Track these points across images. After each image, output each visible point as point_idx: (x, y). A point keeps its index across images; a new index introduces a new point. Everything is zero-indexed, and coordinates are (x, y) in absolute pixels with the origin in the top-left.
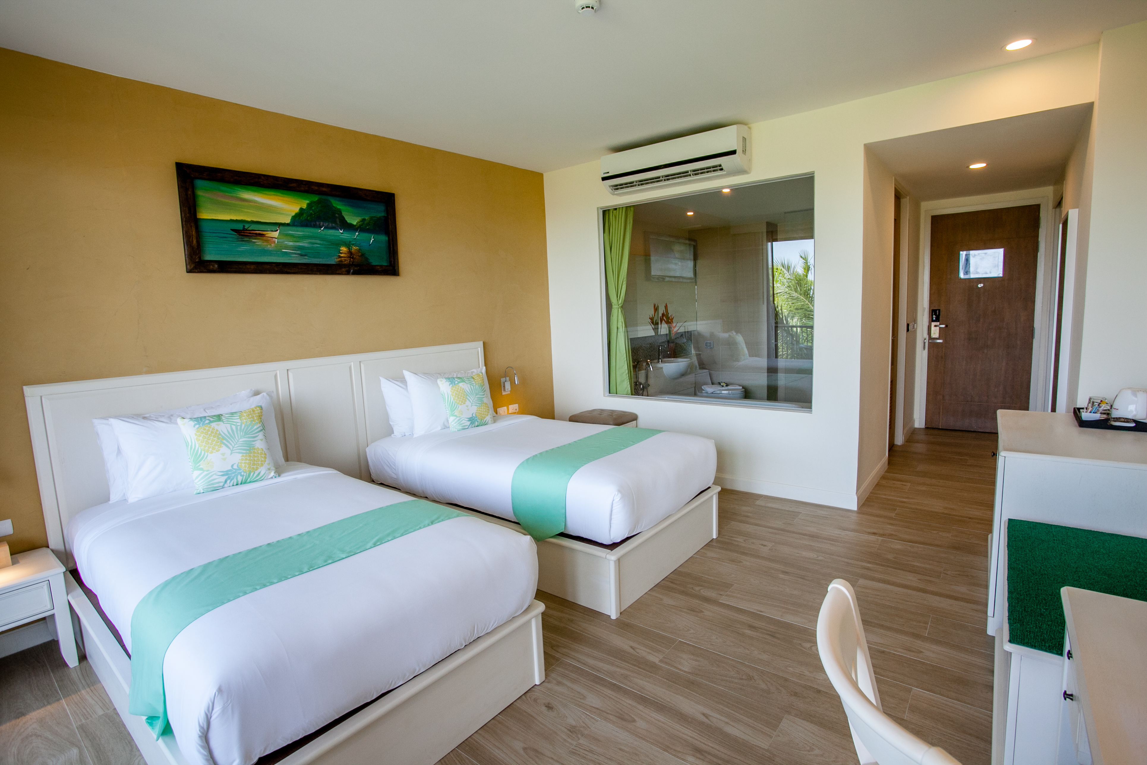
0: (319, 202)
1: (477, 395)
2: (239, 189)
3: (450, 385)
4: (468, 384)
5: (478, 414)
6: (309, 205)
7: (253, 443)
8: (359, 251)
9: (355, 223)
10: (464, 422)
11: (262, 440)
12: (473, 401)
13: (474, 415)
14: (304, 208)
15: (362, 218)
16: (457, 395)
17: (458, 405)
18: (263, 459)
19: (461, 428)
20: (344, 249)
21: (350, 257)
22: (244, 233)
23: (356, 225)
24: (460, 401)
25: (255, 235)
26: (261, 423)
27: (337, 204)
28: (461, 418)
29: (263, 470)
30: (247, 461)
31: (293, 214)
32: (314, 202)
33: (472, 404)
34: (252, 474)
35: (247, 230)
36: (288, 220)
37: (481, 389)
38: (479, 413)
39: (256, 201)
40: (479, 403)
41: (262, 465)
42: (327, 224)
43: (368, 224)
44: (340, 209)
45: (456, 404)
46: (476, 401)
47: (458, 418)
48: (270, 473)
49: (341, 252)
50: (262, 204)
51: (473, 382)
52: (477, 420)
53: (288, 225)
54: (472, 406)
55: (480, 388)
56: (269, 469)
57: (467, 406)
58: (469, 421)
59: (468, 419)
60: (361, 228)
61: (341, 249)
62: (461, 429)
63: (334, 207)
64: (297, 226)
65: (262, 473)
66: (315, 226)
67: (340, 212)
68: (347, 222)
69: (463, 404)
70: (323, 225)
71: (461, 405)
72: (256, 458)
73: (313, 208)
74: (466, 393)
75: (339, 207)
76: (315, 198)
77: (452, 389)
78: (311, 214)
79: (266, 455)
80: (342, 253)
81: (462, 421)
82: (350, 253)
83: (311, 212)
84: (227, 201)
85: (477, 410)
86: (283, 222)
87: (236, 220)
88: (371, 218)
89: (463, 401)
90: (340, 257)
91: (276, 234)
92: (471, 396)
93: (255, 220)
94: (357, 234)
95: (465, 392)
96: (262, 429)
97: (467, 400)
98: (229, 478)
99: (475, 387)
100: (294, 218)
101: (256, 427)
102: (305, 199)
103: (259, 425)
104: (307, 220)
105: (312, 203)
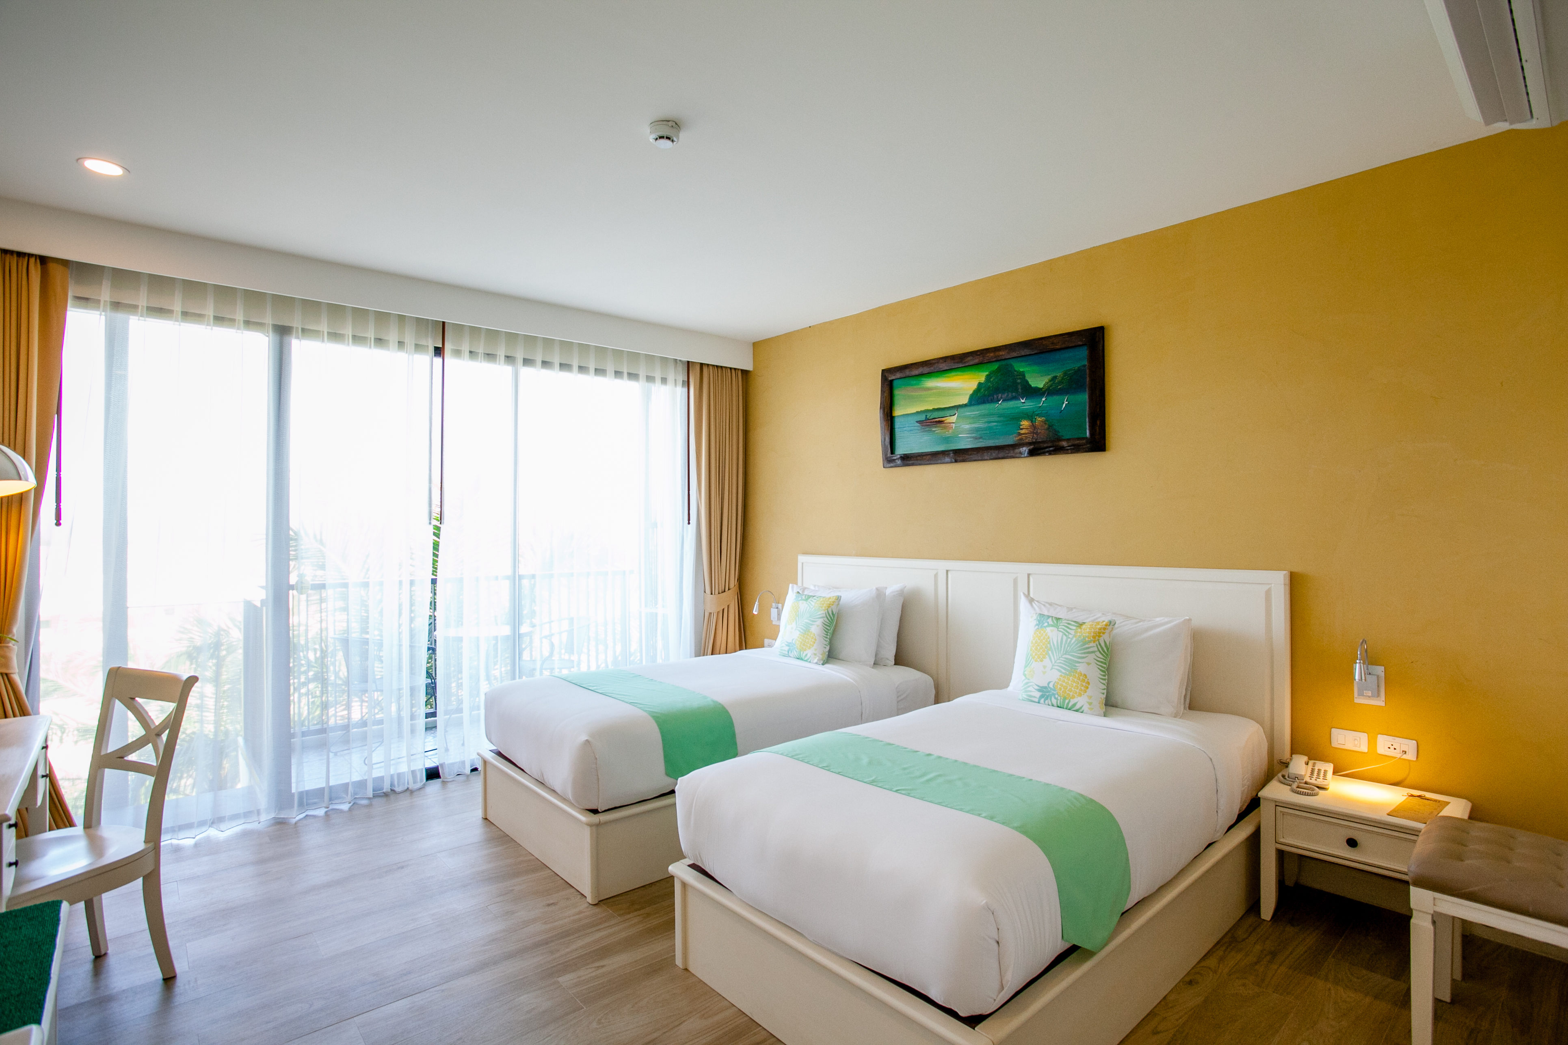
0: (999, 370)
1: (1065, 654)
2: (925, 379)
3: (1035, 626)
4: (1060, 631)
5: (1059, 686)
6: (988, 377)
7: (810, 626)
8: (1045, 422)
9: (1041, 386)
10: (1031, 689)
11: (818, 626)
12: (1055, 662)
13: (1051, 685)
14: (982, 382)
15: (1053, 376)
16: (1036, 645)
17: (1032, 660)
18: (812, 643)
19: (1025, 697)
20: (1025, 423)
21: (1034, 433)
22: (926, 423)
23: (1043, 388)
24: (1036, 655)
25: (935, 423)
26: (826, 611)
27: (1020, 367)
28: (1030, 682)
29: (809, 653)
30: (801, 640)
31: (971, 392)
32: (994, 371)
33: (1053, 665)
34: (802, 653)
35: (928, 419)
36: (965, 400)
37: (1080, 647)
38: (1061, 685)
39: (937, 386)
40: (1065, 669)
41: (810, 648)
42: (1006, 395)
43: (1061, 382)
44: (1023, 372)
45: (1031, 657)
46: (1060, 663)
47: (1027, 681)
48: (815, 658)
49: (1021, 427)
50: (943, 388)
51: (1072, 632)
52: (1054, 695)
53: (965, 405)
54: (1052, 669)
55: (1077, 644)
56: (815, 654)
57: (1045, 667)
58: (1039, 691)
59: (1038, 688)
60: (1049, 391)
61: (1022, 423)
62: (1026, 699)
63: (1015, 371)
64: (974, 405)
65: (809, 655)
66: (992, 401)
67: (1022, 375)
68: (1031, 386)
69: (1039, 660)
70: (1001, 398)
71: (1036, 661)
72: (807, 640)
73: (992, 380)
74: (1050, 646)
75: (1021, 370)
76: (995, 366)
77: (1035, 633)
78: (989, 387)
79: (816, 640)
80: (1022, 429)
81: (1029, 687)
82: (1033, 426)
83: (989, 384)
84: (917, 394)
85: (1059, 680)
86: (961, 403)
87: (921, 411)
88: (1065, 374)
89: (1041, 656)
90: (1020, 434)
91: (953, 419)
92: (1056, 653)
93: (936, 407)
94: (1044, 399)
95: (1049, 643)
96: (825, 616)
97: (1047, 656)
98: (790, 649)
99: (1069, 640)
100: (972, 396)
101: (819, 613)
102: (983, 371)
103: (823, 612)
104: (984, 395)
105: (991, 373)
